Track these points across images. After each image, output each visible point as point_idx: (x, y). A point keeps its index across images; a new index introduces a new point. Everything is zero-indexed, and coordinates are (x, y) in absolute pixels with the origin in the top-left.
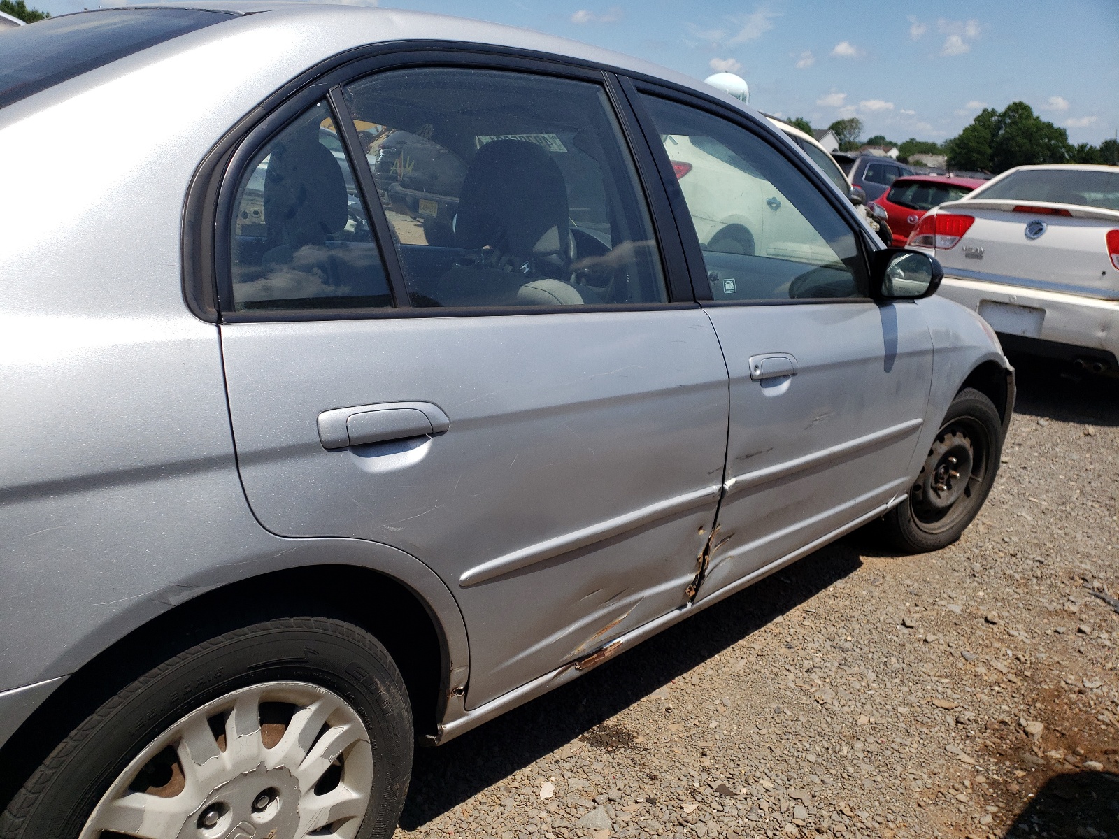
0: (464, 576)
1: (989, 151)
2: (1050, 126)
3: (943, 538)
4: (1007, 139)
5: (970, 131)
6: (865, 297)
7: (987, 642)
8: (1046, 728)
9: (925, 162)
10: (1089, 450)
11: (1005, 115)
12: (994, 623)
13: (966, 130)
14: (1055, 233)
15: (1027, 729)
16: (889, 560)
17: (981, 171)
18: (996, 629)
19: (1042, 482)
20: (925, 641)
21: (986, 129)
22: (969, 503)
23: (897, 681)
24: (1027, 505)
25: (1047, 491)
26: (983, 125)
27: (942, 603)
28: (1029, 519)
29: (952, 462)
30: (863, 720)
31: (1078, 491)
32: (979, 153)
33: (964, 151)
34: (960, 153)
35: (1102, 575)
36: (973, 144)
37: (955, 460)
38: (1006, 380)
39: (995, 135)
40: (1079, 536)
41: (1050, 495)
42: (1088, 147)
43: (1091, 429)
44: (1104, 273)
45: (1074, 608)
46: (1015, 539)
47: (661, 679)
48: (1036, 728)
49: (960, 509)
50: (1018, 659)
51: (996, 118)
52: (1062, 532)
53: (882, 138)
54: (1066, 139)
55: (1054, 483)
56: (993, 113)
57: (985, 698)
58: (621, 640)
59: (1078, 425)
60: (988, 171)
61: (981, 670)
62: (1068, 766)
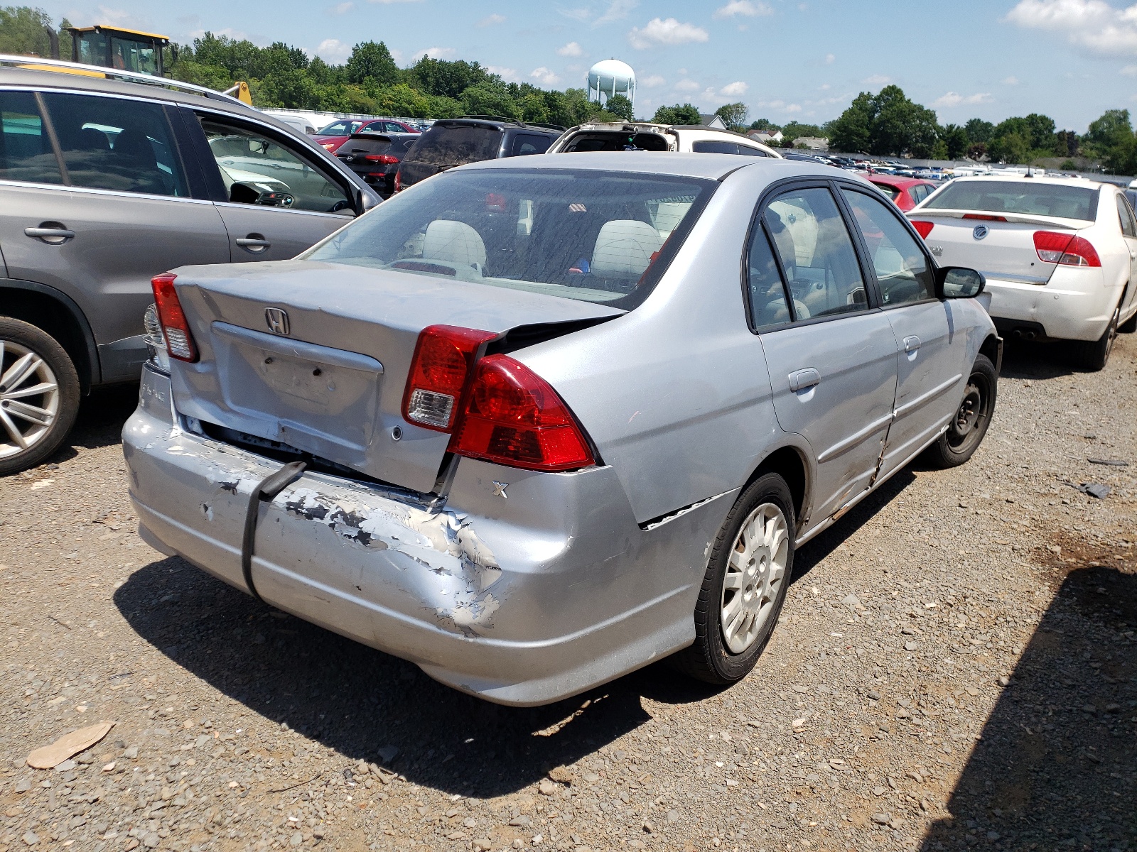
0: (820, 458)
1: (868, 134)
2: (920, 108)
3: (964, 456)
4: (882, 122)
5: (848, 114)
6: (932, 297)
7: (1012, 512)
8: (1062, 549)
9: (808, 145)
10: (1032, 396)
11: (878, 99)
12: (1012, 502)
13: (845, 113)
14: (996, 234)
15: (1052, 550)
16: (932, 473)
17: (861, 153)
18: (1014, 506)
19: (1008, 419)
20: (977, 513)
21: (863, 111)
22: (977, 432)
23: (971, 533)
24: (1005, 435)
25: (1014, 426)
26: (861, 109)
27: (976, 494)
28: (1010, 443)
29: (969, 404)
30: (962, 552)
31: (1034, 424)
32: (859, 135)
33: (844, 134)
34: (842, 135)
35: (1066, 473)
36: (853, 127)
37: (970, 402)
38: (997, 346)
39: (871, 118)
40: (1044, 451)
41: (1017, 428)
42: (956, 127)
43: (1029, 382)
44: (1033, 264)
45: (1056, 492)
46: (1005, 456)
47: (837, 541)
48: (1057, 549)
49: (972, 437)
50: (1033, 519)
51: (872, 101)
52: (1033, 450)
53: (766, 122)
54: (935, 120)
55: (1017, 420)
56: (869, 96)
57: (1023, 539)
58: (848, 505)
59: (1018, 380)
60: (867, 152)
61: (1015, 526)
62: (1079, 565)
